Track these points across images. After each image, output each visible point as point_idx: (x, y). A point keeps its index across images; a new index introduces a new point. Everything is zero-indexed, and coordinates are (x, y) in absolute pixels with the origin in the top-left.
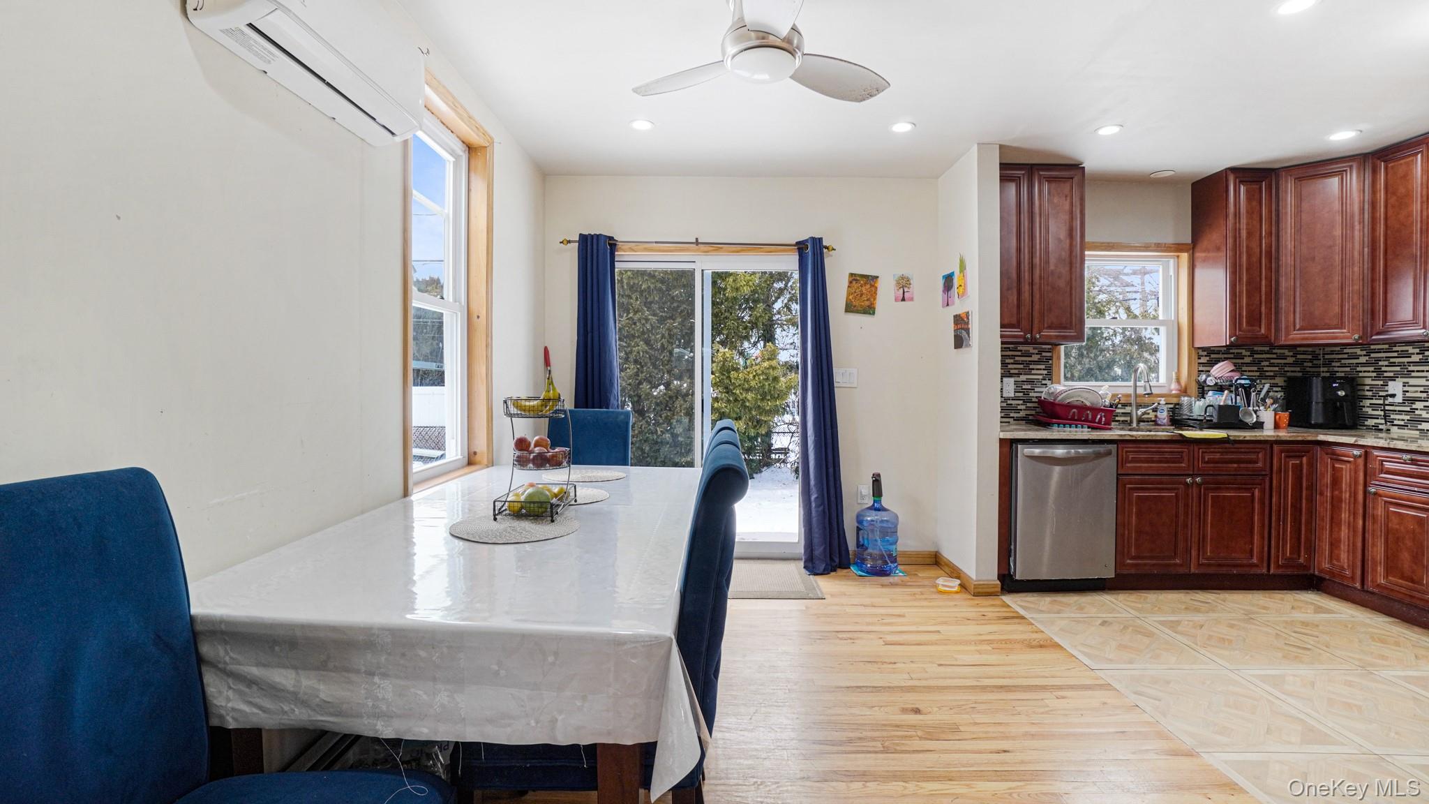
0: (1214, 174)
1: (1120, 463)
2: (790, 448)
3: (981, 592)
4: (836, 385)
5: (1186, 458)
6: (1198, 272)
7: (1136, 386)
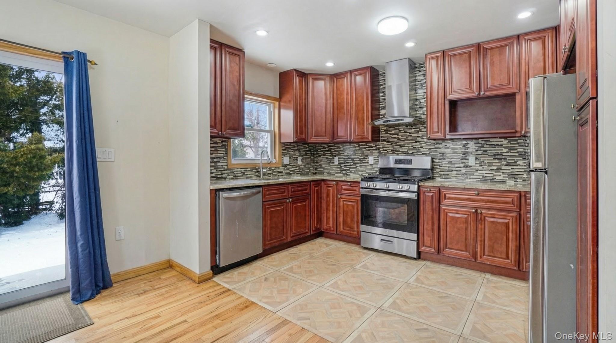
0: (285, 72)
1: (264, 196)
2: (55, 200)
3: (203, 280)
4: (97, 160)
5: (286, 192)
6: (282, 111)
7: (262, 160)
